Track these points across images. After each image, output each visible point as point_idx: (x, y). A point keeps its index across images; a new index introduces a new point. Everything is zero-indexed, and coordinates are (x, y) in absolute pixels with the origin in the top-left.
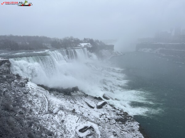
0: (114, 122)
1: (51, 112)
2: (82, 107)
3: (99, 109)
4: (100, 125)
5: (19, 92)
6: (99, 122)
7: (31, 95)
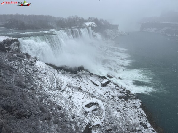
0: (118, 99)
1: (59, 89)
2: (88, 85)
3: (104, 87)
4: (104, 102)
5: (29, 70)
6: (104, 98)
7: (40, 72)
